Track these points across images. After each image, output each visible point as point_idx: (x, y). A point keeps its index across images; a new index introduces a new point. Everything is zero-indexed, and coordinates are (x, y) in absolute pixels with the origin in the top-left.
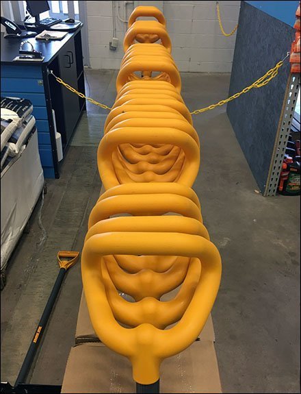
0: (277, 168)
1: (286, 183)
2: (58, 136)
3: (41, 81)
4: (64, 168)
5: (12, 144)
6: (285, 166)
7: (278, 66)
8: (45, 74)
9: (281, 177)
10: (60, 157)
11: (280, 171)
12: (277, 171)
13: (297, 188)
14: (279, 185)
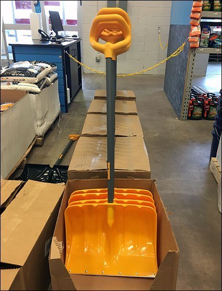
0: (186, 103)
1: (192, 112)
2: (68, 89)
3: (61, 57)
4: (70, 109)
5: (48, 78)
6: (191, 102)
7: (183, 45)
8: (63, 52)
9: (189, 108)
10: (69, 102)
11: (188, 105)
12: (186, 104)
13: (198, 115)
14: (188, 114)
